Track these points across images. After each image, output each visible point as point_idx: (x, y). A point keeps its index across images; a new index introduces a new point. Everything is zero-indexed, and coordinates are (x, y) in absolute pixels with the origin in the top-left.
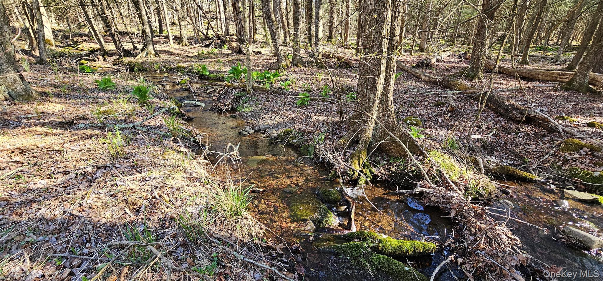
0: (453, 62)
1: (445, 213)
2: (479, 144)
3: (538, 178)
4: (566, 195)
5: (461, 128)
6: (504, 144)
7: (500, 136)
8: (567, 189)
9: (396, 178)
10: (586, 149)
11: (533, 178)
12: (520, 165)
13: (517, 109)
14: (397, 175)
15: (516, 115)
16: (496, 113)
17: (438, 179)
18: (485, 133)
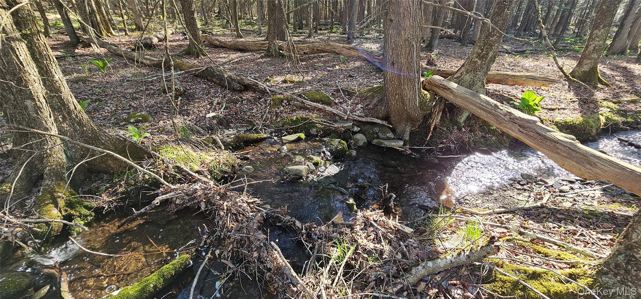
0: (178, 40)
1: (196, 209)
2: (215, 122)
3: (265, 136)
4: (284, 142)
5: (195, 110)
6: (235, 114)
7: (230, 108)
8: (284, 136)
9: (130, 198)
10: (285, 101)
11: (262, 137)
12: (252, 129)
13: (234, 80)
14: (129, 194)
15: (236, 86)
16: (222, 87)
17: (179, 176)
18: (217, 108)
